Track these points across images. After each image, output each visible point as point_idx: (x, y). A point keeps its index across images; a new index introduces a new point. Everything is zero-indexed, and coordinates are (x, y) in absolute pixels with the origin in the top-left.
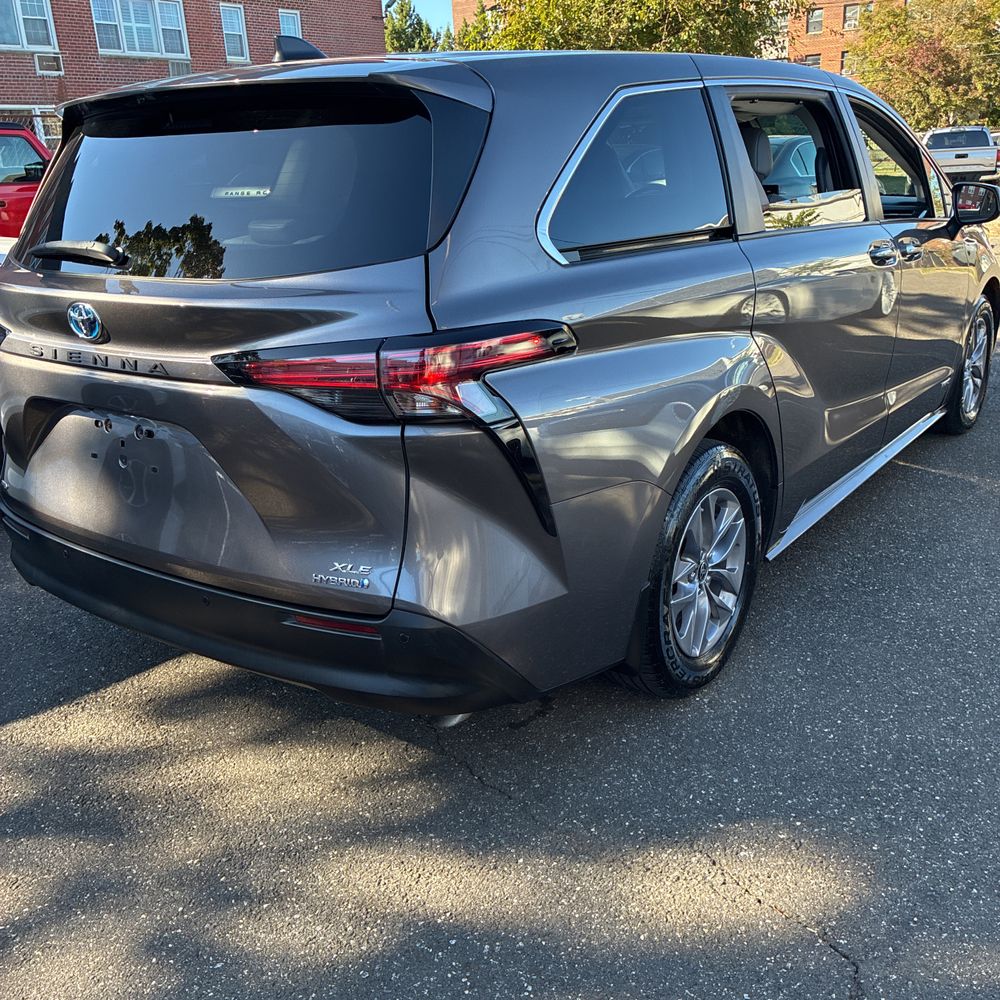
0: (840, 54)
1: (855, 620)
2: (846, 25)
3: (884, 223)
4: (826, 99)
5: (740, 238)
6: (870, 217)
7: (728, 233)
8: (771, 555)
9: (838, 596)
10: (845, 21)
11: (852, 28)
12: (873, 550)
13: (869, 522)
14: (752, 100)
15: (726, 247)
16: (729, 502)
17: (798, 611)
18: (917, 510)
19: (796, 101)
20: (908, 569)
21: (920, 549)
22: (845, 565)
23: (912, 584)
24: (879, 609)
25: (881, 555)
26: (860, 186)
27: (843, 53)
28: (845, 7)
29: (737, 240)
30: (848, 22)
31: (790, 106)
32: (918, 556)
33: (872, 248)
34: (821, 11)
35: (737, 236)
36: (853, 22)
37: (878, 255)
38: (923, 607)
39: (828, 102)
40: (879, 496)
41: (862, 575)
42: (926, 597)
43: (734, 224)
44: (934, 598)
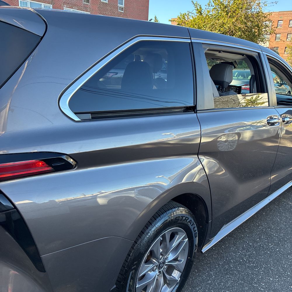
0: (285, 48)
1: (241, 284)
2: (287, 39)
3: (276, 108)
4: (256, 55)
5: (198, 112)
6: (270, 105)
7: (193, 109)
8: (205, 249)
9: (236, 268)
10: (287, 38)
11: (289, 40)
12: (257, 242)
13: (258, 226)
14: (220, 51)
15: (191, 115)
16: (179, 233)
17: (216, 273)
18: (280, 223)
19: (242, 55)
20: (270, 256)
21: (277, 245)
22: (244, 249)
23: (271, 265)
24: (253, 279)
25: (260, 246)
26: (267, 92)
27: (286, 47)
28: (288, 34)
29: (196, 113)
30: (288, 39)
31: (240, 57)
32: (276, 249)
33: (269, 118)
34: (280, 35)
35: (197, 111)
36: (290, 39)
37: (270, 122)
38: (273, 281)
39: (257, 57)
40: (266, 212)
41: (249, 256)
42: (276, 274)
43: (196, 105)
44: (279, 276)
